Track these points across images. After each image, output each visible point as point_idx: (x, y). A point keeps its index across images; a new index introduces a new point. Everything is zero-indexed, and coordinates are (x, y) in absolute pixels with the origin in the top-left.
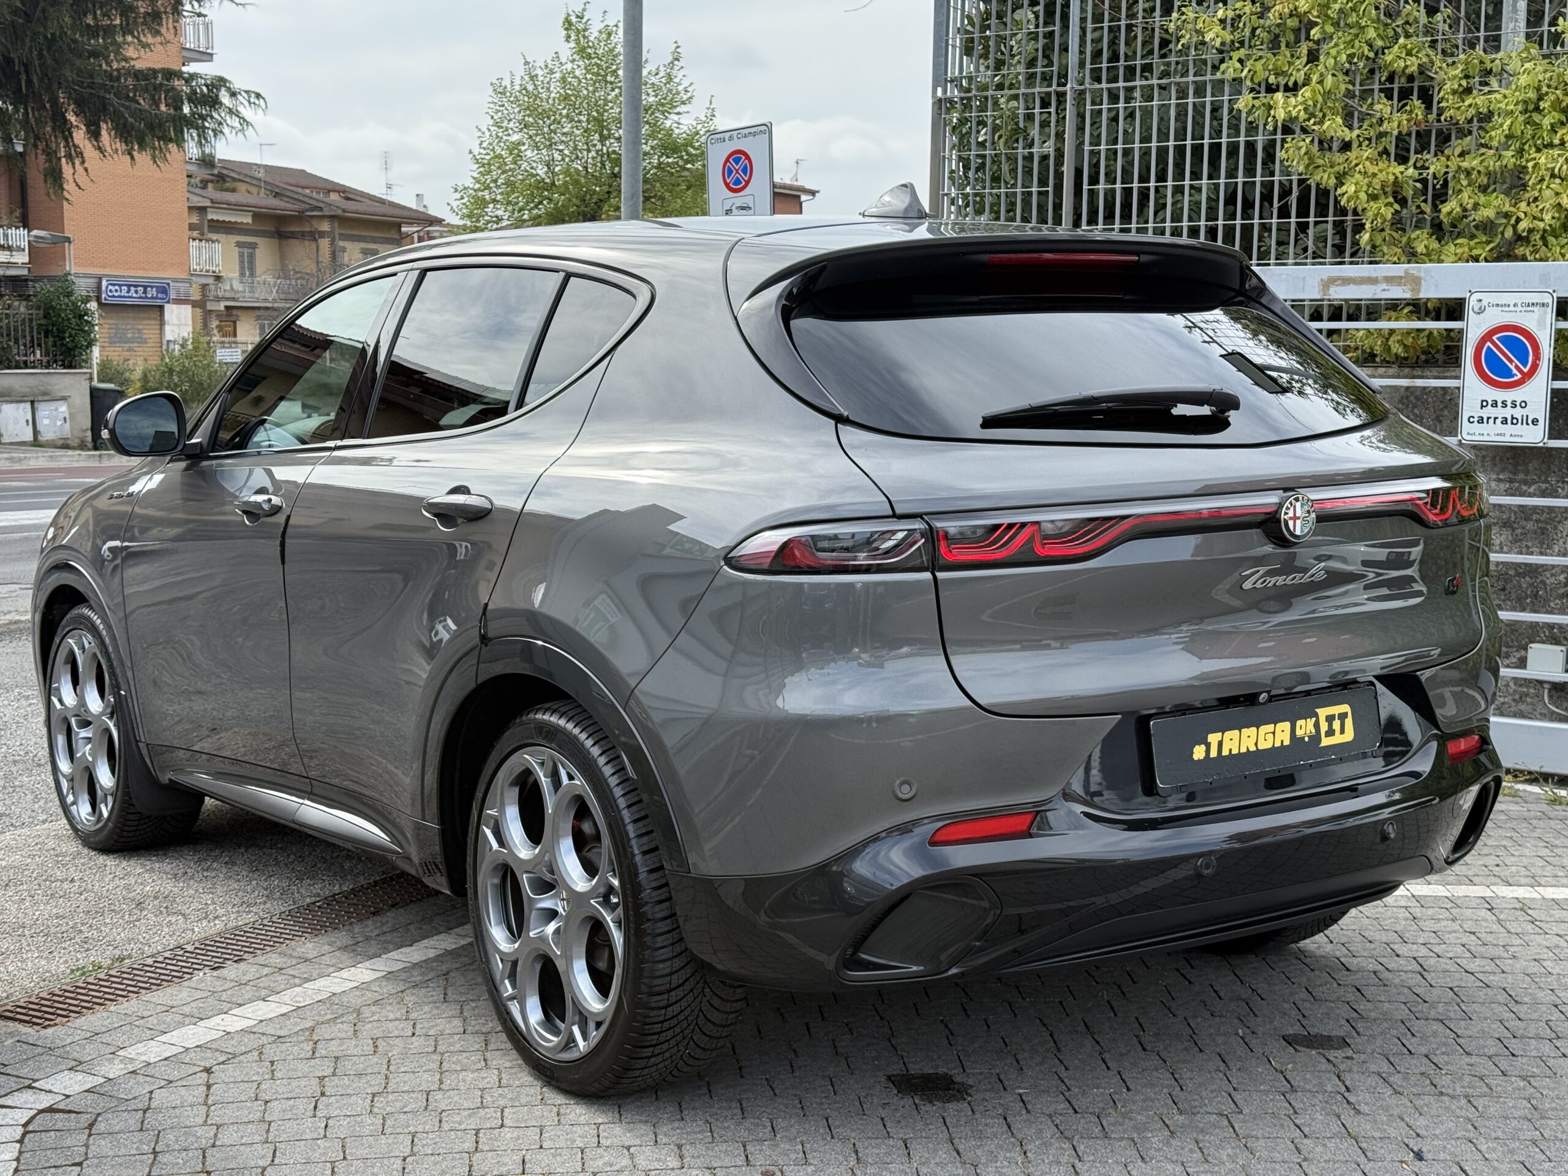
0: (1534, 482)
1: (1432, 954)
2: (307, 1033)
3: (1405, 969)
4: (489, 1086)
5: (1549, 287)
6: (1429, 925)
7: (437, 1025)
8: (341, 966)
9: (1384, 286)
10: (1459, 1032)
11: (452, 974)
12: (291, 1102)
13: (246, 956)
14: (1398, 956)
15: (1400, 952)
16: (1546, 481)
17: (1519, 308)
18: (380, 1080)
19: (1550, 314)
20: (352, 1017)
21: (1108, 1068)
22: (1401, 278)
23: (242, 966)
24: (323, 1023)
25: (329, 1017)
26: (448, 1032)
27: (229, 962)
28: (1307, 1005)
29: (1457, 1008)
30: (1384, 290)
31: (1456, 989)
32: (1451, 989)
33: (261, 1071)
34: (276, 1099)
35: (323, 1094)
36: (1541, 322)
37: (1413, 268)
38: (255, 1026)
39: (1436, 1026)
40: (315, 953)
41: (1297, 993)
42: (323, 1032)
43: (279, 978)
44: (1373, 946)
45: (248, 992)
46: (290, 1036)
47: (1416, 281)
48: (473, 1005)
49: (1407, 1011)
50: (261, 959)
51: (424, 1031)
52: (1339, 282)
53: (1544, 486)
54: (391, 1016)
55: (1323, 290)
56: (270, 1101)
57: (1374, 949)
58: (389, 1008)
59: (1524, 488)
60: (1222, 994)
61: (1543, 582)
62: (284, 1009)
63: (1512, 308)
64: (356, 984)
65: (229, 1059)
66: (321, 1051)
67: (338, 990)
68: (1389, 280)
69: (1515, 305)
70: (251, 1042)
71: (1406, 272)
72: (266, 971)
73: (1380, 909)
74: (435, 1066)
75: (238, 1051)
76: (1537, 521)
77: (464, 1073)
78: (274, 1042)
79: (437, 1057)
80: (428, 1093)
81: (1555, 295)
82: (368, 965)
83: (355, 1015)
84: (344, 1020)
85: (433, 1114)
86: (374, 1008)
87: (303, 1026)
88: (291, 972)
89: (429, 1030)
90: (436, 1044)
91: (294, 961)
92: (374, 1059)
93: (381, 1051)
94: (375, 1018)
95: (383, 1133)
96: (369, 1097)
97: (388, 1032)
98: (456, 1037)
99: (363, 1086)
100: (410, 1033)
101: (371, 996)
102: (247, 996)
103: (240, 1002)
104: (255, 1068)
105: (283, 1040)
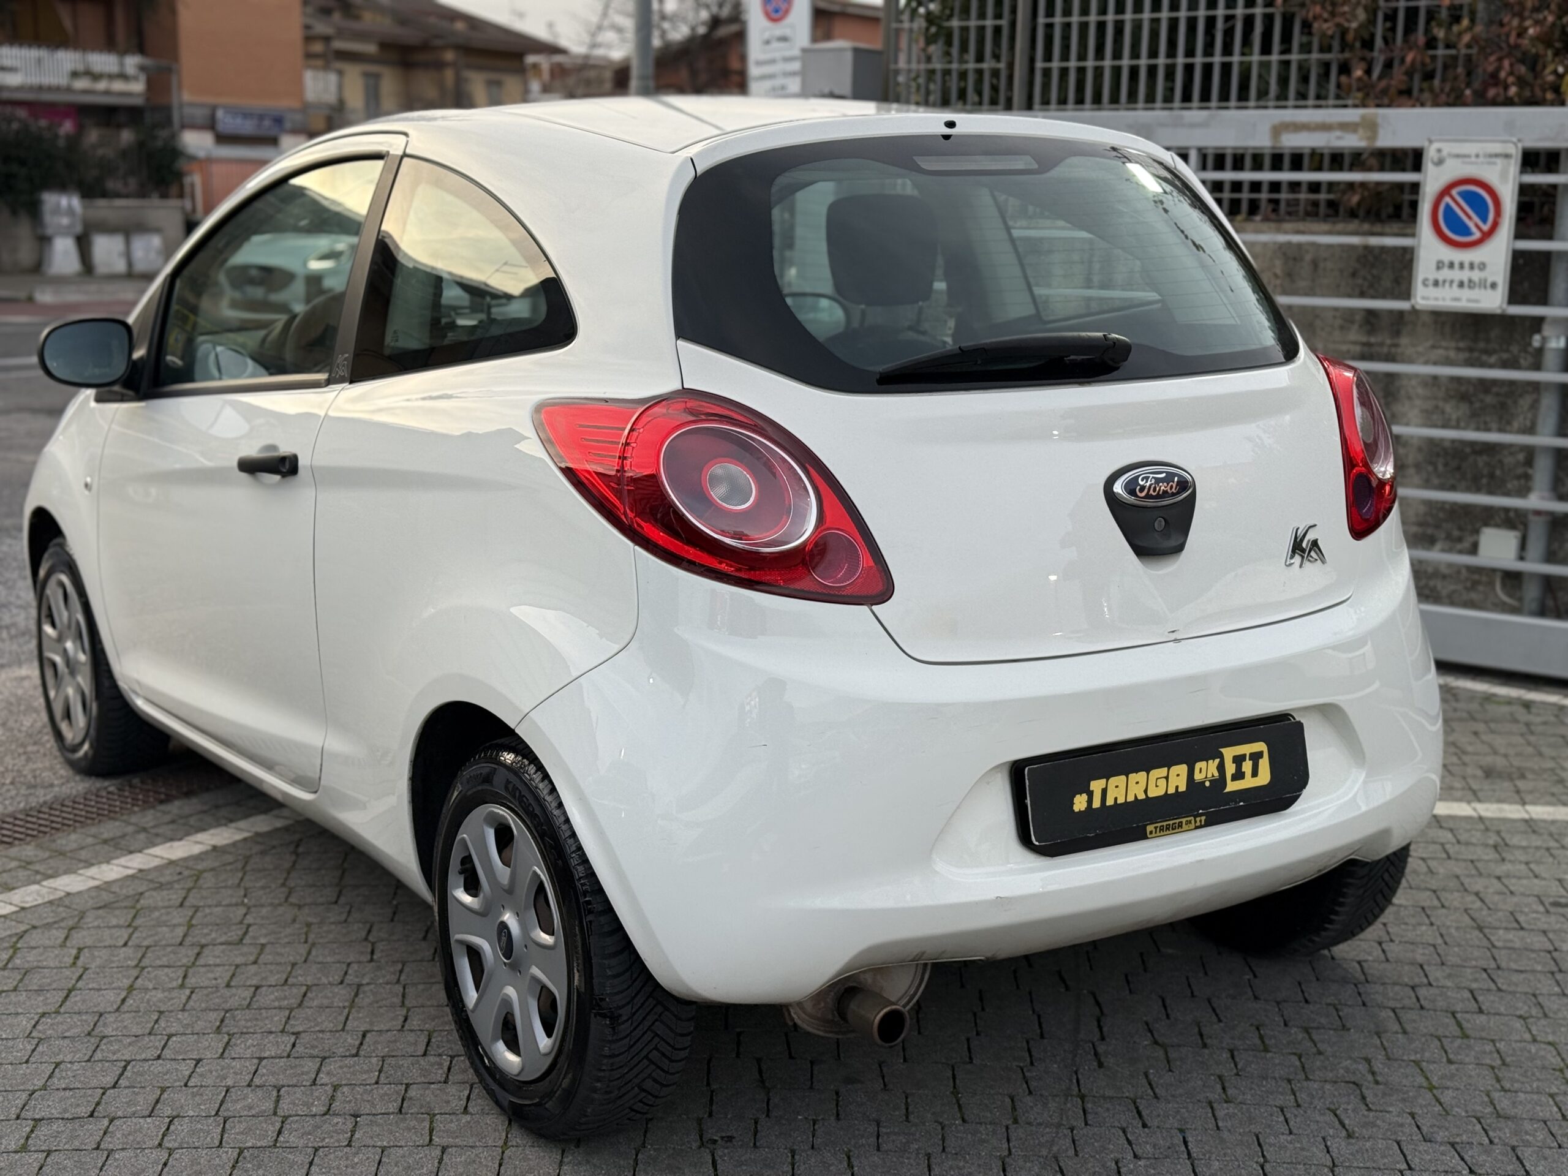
0: (1494, 352)
2: (14, 940)
4: (171, 1008)
5: (1513, 136)
7: (156, 934)
8: (93, 861)
9: (1338, 133)
11: (205, 875)
16: (1507, 351)
17: (1481, 159)
18: (59, 997)
19: (1514, 166)
20: (71, 923)
22: (1356, 124)
24: (39, 927)
25: (50, 920)
30: (1339, 138)
36: (1504, 175)
37: (1370, 113)
42: (34, 938)
43: (21, 873)
47: (1372, 127)
50: (14, 851)
51: (138, 941)
52: (1293, 128)
53: (1505, 356)
54: (114, 922)
55: (1272, 137)
59: (1484, 358)
61: (1500, 462)
62: (7, 910)
63: (1473, 159)
67: (73, 889)
68: (1345, 127)
69: (1477, 156)
71: (1363, 117)
76: (1498, 394)
79: (135, 973)
80: (101, 1015)
81: (1520, 145)
82: (123, 861)
83: (76, 919)
84: (62, 924)
85: (93, 1040)
86: (101, 912)
87: (14, 931)
88: (37, 867)
89: (145, 939)
90: (143, 956)
91: (47, 854)
92: (67, 972)
93: (80, 963)
94: (96, 924)
95: (27, 1062)
96: (36, 1018)
97: (100, 941)
98: (169, 949)
99: (39, 1004)
100: (122, 943)
101: (106, 897)
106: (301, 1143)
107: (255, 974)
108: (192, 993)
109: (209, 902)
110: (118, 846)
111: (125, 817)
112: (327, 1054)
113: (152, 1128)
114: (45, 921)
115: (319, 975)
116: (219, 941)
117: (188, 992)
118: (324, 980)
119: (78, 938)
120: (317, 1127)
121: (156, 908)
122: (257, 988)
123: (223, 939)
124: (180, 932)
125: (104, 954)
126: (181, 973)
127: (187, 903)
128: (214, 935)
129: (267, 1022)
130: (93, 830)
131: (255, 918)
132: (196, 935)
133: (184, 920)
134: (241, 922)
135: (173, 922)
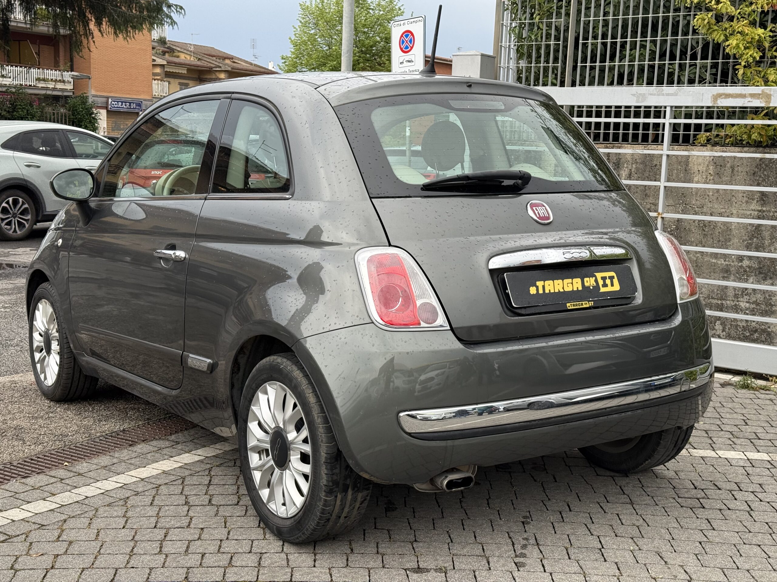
1: (757, 499)
2: (60, 524)
3: (739, 508)
4: (157, 566)
6: (756, 479)
7: (140, 521)
8: (98, 479)
9: (750, 99)
10: (770, 554)
11: (162, 487)
12: (31, 572)
13: (45, 470)
14: (736, 499)
15: (737, 497)
18: (91, 558)
20: (91, 514)
21: (545, 571)
22: (760, 94)
23: (41, 476)
24: (73, 517)
25: (79, 512)
26: (145, 526)
27: (34, 474)
28: (676, 531)
29: (770, 537)
30: (749, 101)
31: (770, 524)
32: (767, 523)
33: (22, 549)
34: (24, 569)
35: (52, 567)
37: (767, 89)
38: (31, 517)
39: (756, 549)
40: (86, 470)
41: (670, 522)
42: (71, 523)
43: (59, 485)
44: (721, 492)
45: (37, 494)
46: (49, 525)
47: (768, 97)
48: (167, 508)
49: (738, 538)
50: (53, 473)
51: (130, 525)
52: (723, 96)
54: (115, 514)
55: (714, 101)
56: (19, 570)
57: (721, 494)
58: (116, 508)
60: (624, 521)
62: (54, 506)
64: (102, 491)
65: (7, 539)
66: (64, 537)
67: (90, 495)
68: (753, 96)
70: (25, 528)
71: (763, 91)
72: (53, 480)
73: (727, 468)
74: (128, 550)
75: (14, 534)
77: (144, 556)
78: (38, 529)
79: (132, 544)
80: (117, 570)
82: (114, 479)
83: (94, 512)
84: (86, 515)
86: (107, 508)
87: (59, 519)
88: (67, 481)
89: (134, 524)
90: (135, 535)
91: (72, 474)
92: (93, 543)
93: (100, 538)
94: (105, 515)
96: (80, 571)
97: (109, 525)
98: (149, 530)
99: (81, 563)
100: (122, 527)
101: (108, 500)
102: (36, 496)
103: (29, 500)
104: (19, 547)
105: (44, 527)
107: (201, 546)
108: (166, 557)
109: (167, 503)
110: (110, 471)
111: (111, 454)
114: (77, 513)
115: (237, 547)
116: (176, 526)
117: (164, 556)
118: (240, 550)
119: (98, 523)
121: (137, 506)
122: (203, 554)
123: (178, 525)
124: (153, 520)
125: (112, 533)
126: (158, 544)
127: (155, 503)
128: (173, 523)
129: (212, 575)
130: (95, 461)
131: (193, 512)
132: (163, 522)
133: (155, 514)
134: (187, 515)
135: (148, 515)
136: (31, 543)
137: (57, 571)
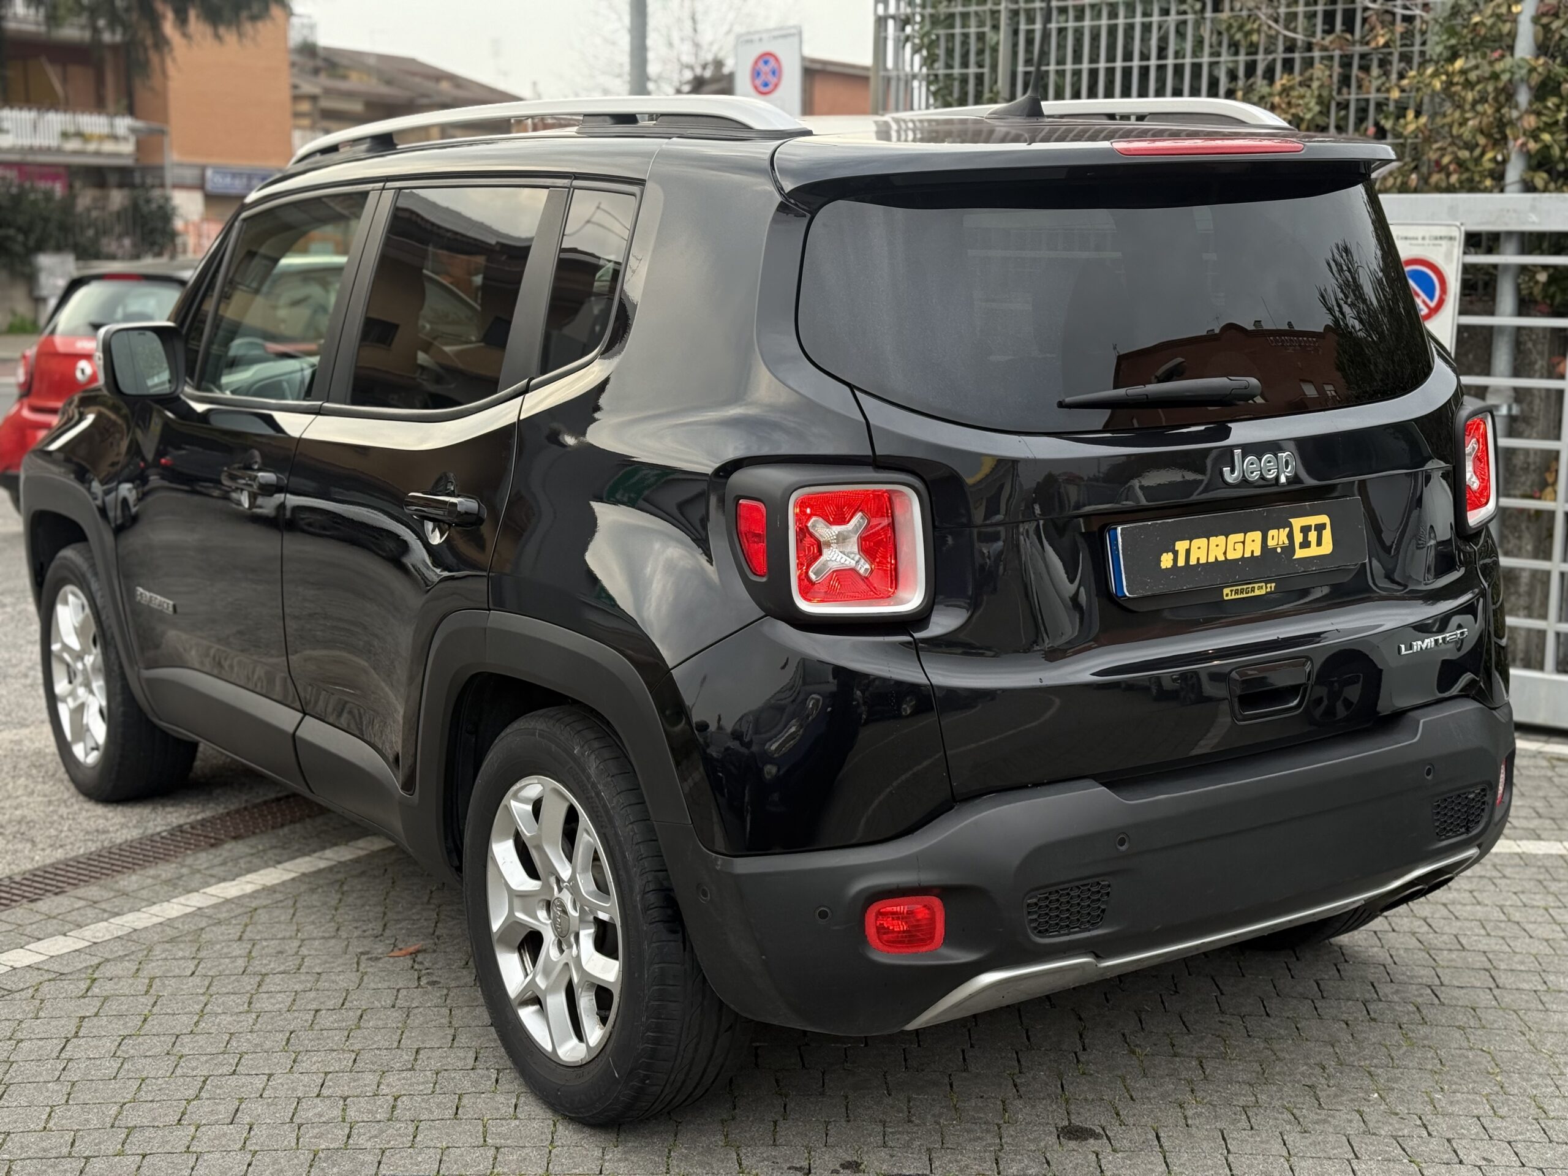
2: (90, 971)
4: (241, 1030)
5: (1456, 220)
7: (220, 965)
8: (154, 900)
11: (259, 911)
12: (41, 1043)
13: (68, 888)
17: (1427, 242)
18: (138, 1021)
19: (1458, 247)
20: (141, 955)
23: (60, 898)
24: (112, 960)
25: (121, 953)
26: (227, 972)
27: (48, 894)
33: (27, 1009)
34: (30, 1039)
35: (76, 1035)
36: (1448, 255)
38: (43, 962)
40: (135, 886)
42: (109, 970)
43: (89, 912)
45: (53, 926)
46: (71, 973)
48: (265, 943)
50: (81, 892)
51: (204, 971)
54: (180, 954)
56: (22, 1040)
58: (182, 946)
62: (80, 945)
63: (1420, 241)
64: (160, 920)
66: (96, 990)
67: (139, 925)
69: (1423, 238)
70: (34, 978)
72: (82, 903)
74: (198, 1008)
75: (14, 987)
77: (223, 1017)
78: (54, 980)
79: (203, 999)
80: (178, 1036)
81: (1463, 229)
82: (182, 899)
83: (145, 952)
84: (132, 957)
85: (172, 1058)
86: (167, 946)
87: (88, 964)
88: (104, 906)
89: (210, 969)
90: (210, 985)
91: (112, 894)
92: (142, 1000)
93: (152, 991)
94: (164, 956)
95: (115, 1078)
96: (119, 1039)
97: (168, 971)
98: (233, 978)
99: (119, 1028)
100: (189, 973)
101: (169, 932)
102: (50, 930)
103: (41, 936)
104: (21, 1007)
105: (63, 977)
106: (369, 1145)
107: (314, 999)
108: (258, 1017)
109: (266, 935)
110: (176, 887)
111: (179, 860)
112: (386, 1069)
113: (236, 1133)
114: (117, 955)
115: (372, 1000)
116: (277, 970)
117: (254, 1016)
118: (377, 1004)
119: (152, 968)
120: (382, 1132)
121: (217, 943)
122: (317, 1011)
123: (282, 968)
124: (241, 963)
125: (174, 983)
126: (246, 998)
127: (245, 937)
128: (272, 965)
129: (328, 1041)
130: (152, 872)
131: (309, 950)
132: (257, 966)
133: (244, 952)
134: (297, 953)
135: (234, 954)
136: (42, 1001)
137: (82, 1042)
